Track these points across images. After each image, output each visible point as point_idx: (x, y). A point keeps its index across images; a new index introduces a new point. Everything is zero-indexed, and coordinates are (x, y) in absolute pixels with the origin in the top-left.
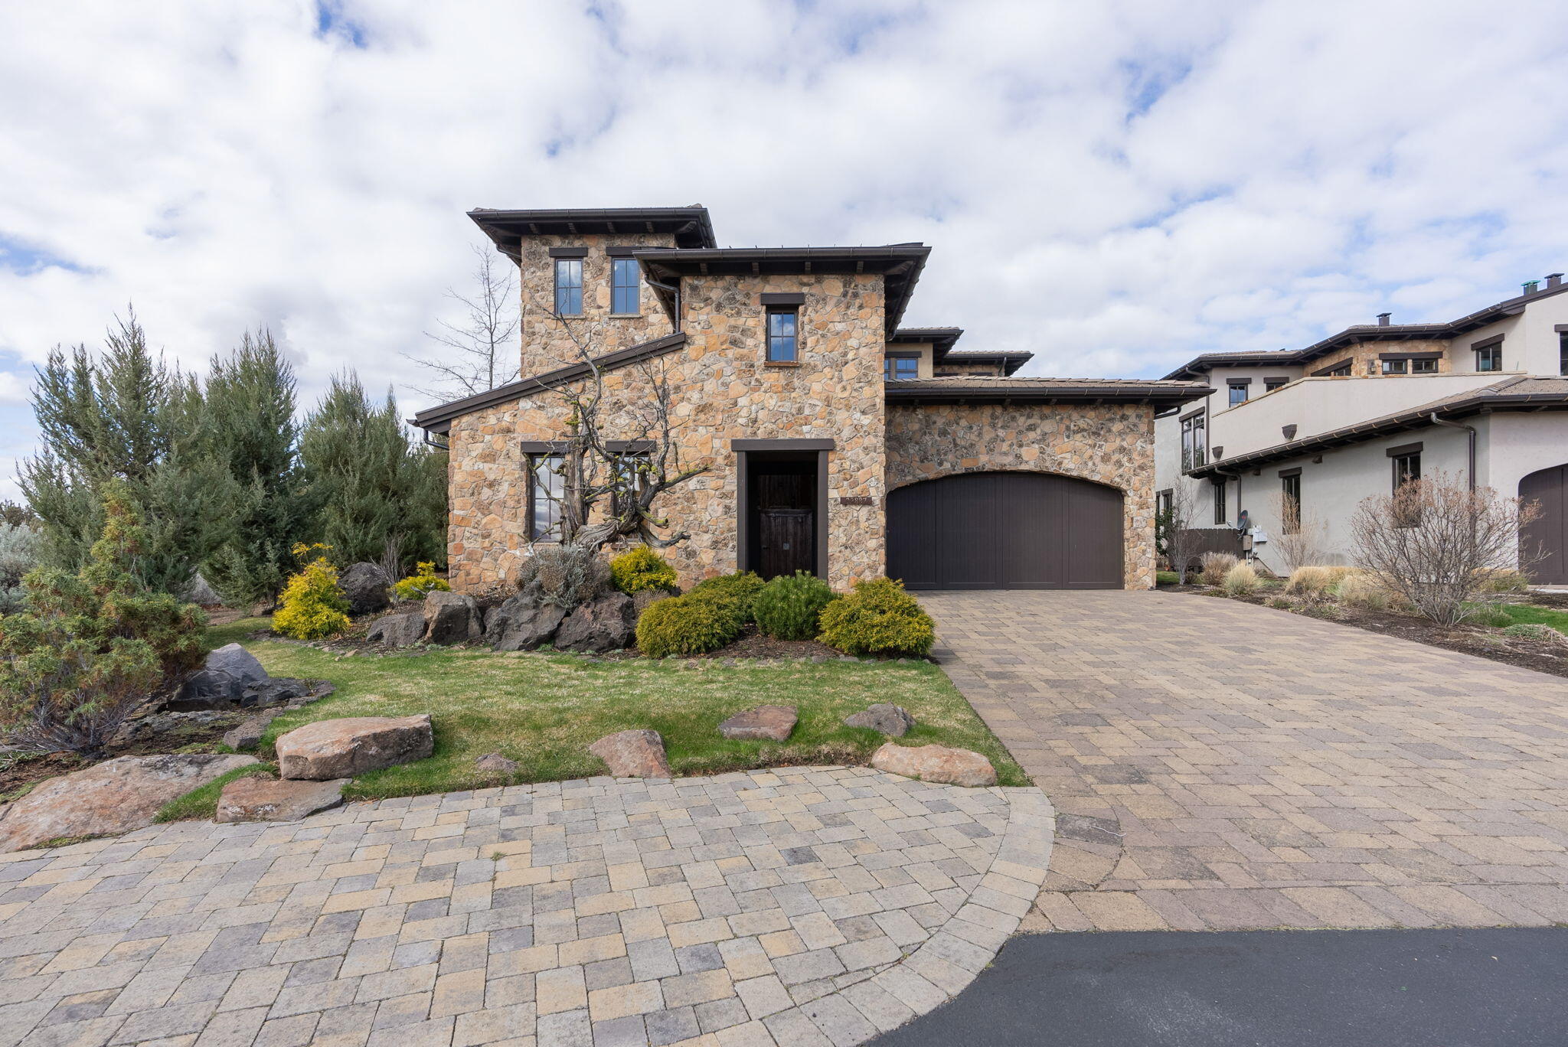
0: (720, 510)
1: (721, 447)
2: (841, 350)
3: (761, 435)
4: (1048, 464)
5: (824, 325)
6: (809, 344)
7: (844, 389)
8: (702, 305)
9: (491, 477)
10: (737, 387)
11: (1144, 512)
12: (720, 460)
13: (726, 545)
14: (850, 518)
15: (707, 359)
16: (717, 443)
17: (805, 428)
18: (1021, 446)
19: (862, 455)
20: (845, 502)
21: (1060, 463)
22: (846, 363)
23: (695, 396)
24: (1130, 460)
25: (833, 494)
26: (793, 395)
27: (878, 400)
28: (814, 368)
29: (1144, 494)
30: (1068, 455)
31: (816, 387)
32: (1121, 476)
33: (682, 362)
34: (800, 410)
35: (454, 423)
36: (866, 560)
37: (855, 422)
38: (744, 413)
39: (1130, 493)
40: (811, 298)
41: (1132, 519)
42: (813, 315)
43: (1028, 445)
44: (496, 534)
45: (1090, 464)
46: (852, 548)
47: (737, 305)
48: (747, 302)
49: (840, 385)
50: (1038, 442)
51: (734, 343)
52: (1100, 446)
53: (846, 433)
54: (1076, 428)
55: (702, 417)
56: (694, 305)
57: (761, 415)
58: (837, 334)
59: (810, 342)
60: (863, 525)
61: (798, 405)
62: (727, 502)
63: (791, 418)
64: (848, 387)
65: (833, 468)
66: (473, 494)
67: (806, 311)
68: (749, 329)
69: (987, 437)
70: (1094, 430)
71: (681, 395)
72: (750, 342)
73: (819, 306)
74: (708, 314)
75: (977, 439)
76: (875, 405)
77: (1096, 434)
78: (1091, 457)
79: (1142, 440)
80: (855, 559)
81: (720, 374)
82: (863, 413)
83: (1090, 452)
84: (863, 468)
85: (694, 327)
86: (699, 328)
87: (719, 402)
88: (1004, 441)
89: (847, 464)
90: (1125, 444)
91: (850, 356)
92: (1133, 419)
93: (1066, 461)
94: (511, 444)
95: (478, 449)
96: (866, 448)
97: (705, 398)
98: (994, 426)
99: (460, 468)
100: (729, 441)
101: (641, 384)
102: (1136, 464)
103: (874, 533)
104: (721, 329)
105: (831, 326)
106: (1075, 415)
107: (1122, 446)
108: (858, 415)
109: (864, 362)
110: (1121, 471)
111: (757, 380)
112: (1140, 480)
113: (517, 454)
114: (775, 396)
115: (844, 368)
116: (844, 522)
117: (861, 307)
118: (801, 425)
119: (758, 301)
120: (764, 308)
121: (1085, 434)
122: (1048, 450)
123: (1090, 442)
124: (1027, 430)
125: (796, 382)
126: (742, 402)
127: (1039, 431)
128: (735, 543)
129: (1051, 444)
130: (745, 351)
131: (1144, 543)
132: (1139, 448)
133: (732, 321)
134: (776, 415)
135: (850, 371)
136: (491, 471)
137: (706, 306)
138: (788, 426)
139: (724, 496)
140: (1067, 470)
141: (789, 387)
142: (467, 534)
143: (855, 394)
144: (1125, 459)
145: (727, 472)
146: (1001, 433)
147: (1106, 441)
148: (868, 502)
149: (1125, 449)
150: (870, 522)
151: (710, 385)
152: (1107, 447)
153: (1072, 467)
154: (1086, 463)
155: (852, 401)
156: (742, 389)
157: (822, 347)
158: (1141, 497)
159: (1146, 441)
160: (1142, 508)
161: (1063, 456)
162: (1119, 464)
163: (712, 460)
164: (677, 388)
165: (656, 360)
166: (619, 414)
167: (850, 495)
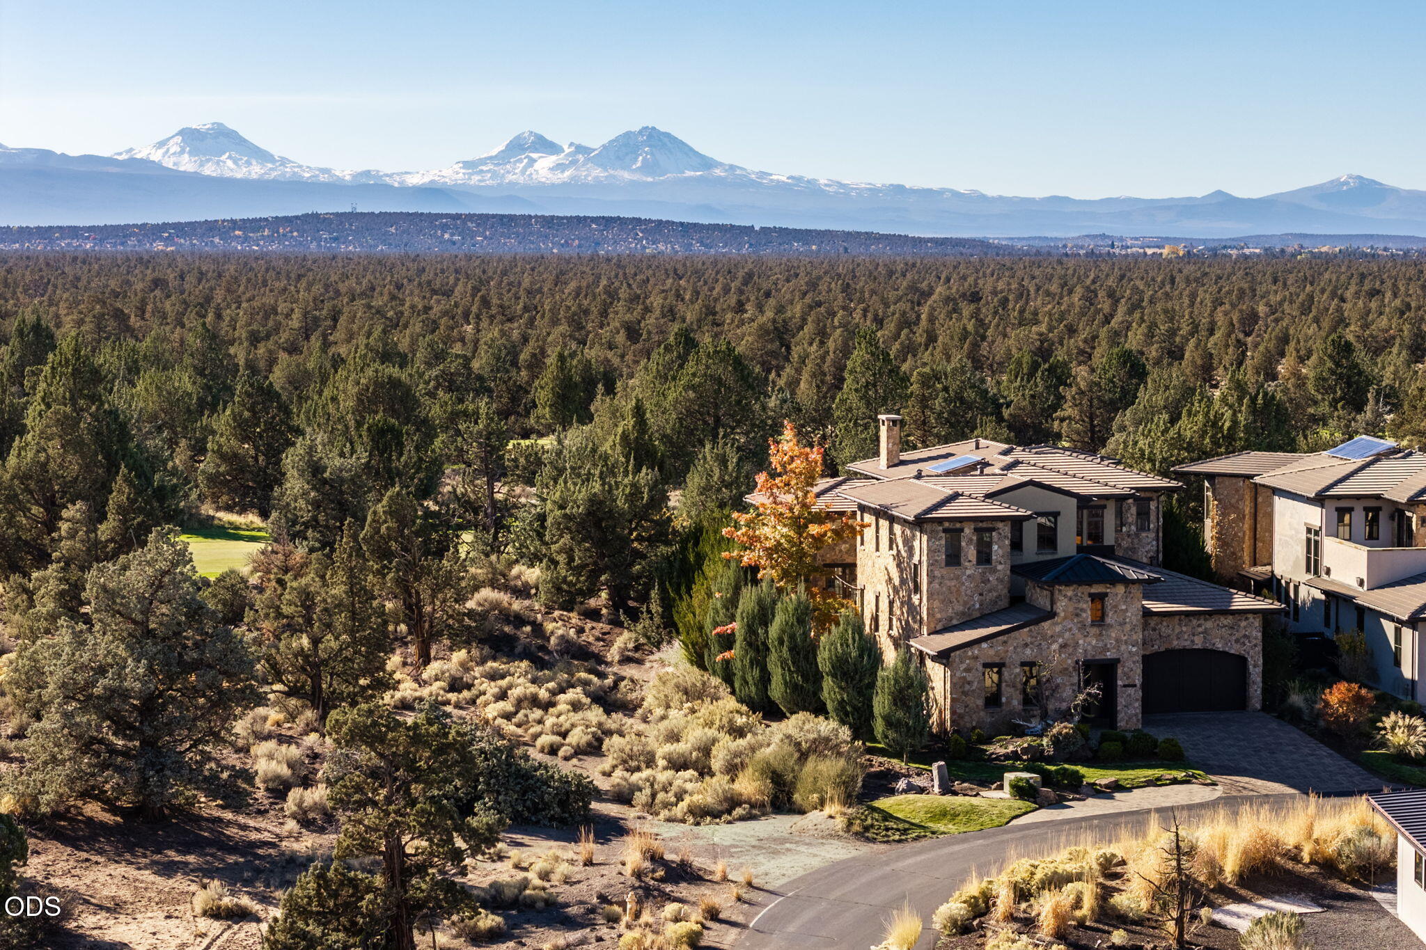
0: (1071, 691)
1: (1071, 662)
2: (1124, 617)
3: (1089, 657)
4: (1208, 644)
5: (1116, 606)
6: (1110, 615)
7: (1125, 635)
8: (1063, 598)
9: (969, 679)
10: (1078, 635)
11: (1257, 669)
12: (1071, 669)
14: (1127, 693)
15: (1065, 622)
16: (1069, 661)
17: (1108, 653)
18: (1194, 635)
19: (1132, 665)
20: (1125, 686)
21: (1214, 644)
22: (1126, 623)
23: (1060, 640)
24: (1250, 641)
25: (1120, 683)
26: (1103, 638)
27: (1139, 640)
28: (1112, 626)
29: (1256, 659)
30: (1218, 640)
31: (1113, 634)
32: (1244, 650)
33: (1054, 623)
34: (1105, 645)
36: (1133, 711)
37: (1129, 650)
38: (1081, 647)
39: (1250, 659)
40: (1111, 594)
41: (1251, 673)
42: (1112, 602)
43: (1197, 634)
44: (971, 706)
45: (1229, 644)
46: (1128, 706)
47: (1078, 598)
48: (1083, 596)
49: (1123, 633)
50: (1203, 631)
51: (1077, 615)
52: (1235, 635)
53: (1125, 656)
54: (1222, 625)
55: (1062, 649)
56: (1058, 594)
57: (1089, 648)
58: (1122, 609)
59: (1110, 613)
60: (1132, 696)
61: (1104, 643)
62: (1074, 687)
63: (1102, 649)
64: (1127, 634)
65: (1119, 671)
66: (961, 688)
67: (1109, 596)
68: (1084, 609)
69: (1177, 631)
70: (1232, 626)
71: (1053, 639)
72: (1084, 615)
73: (1114, 595)
74: (1066, 602)
75: (1171, 632)
76: (1138, 642)
77: (1232, 628)
78: (1230, 641)
79: (1256, 628)
80: (1129, 711)
81: (1070, 629)
82: (1134, 646)
83: (1229, 638)
84: (1132, 670)
85: (1059, 608)
86: (1061, 607)
87: (1071, 642)
88: (1185, 633)
89: (1126, 668)
90: (1247, 633)
91: (1128, 620)
92: (1251, 620)
93: (1217, 643)
94: (978, 664)
95: (963, 666)
96: (1134, 662)
97: (1064, 640)
98: (1180, 625)
99: (955, 676)
100: (1075, 659)
101: (1036, 634)
102: (1253, 644)
103: (1137, 699)
104: (1071, 609)
105: (1119, 606)
106: (1222, 619)
108: (1130, 646)
109: (1134, 623)
110: (1244, 647)
111: (1087, 631)
112: (1254, 652)
113: (981, 668)
114: (1095, 639)
115: (1125, 626)
116: (1124, 695)
117: (1132, 598)
118: (1106, 652)
119: (1088, 596)
120: (1090, 598)
121: (1227, 628)
122: (1208, 637)
123: (1229, 633)
124: (1197, 627)
125: (1104, 632)
126: (1081, 642)
127: (1203, 627)
129: (1209, 634)
130: (1082, 618)
131: (1257, 686)
132: (1254, 635)
133: (1076, 605)
134: (1095, 648)
135: (1128, 627)
136: (969, 677)
137: (1065, 598)
138: (1101, 652)
139: (1072, 685)
140: (1218, 648)
141: (1101, 634)
142: (959, 706)
143: (1129, 637)
144: (1247, 641)
145: (1074, 674)
146: (1184, 629)
147: (1237, 631)
148: (1135, 686)
149: (1247, 636)
150: (1135, 694)
151: (1067, 635)
152: (1238, 635)
153: (1220, 646)
154: (1227, 644)
155: (1128, 641)
156: (1081, 636)
157: (1115, 616)
158: (1255, 661)
159: (1257, 631)
160: (1255, 667)
161: (1215, 640)
162: (1244, 644)
163: (1067, 669)
164: (1052, 636)
165: (1042, 624)
166: (1027, 649)
167: (1127, 683)
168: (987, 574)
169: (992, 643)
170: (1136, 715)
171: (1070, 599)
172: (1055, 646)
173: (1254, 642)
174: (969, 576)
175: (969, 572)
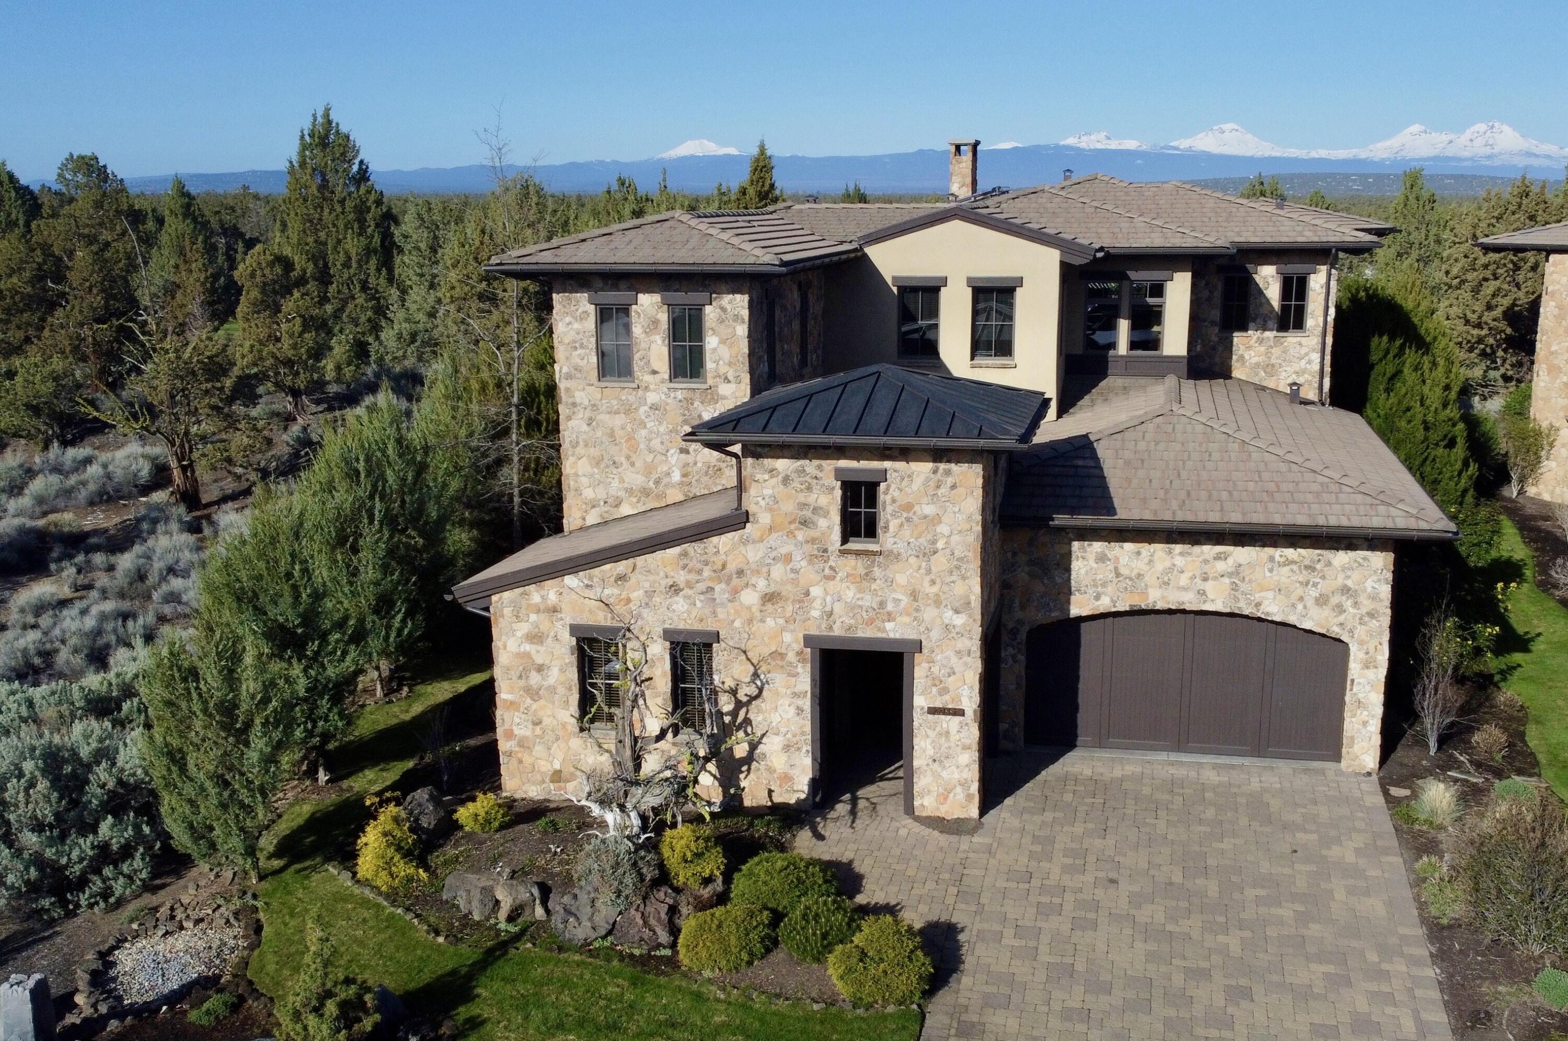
0: (792, 711)
1: (792, 641)
2: (929, 537)
3: (838, 631)
4: (1242, 604)
5: (908, 507)
6: (891, 529)
7: (933, 582)
8: (766, 477)
9: (539, 660)
10: (808, 573)
11: (1371, 674)
12: (791, 657)
13: (799, 749)
14: (938, 729)
15: (774, 539)
16: (787, 637)
17: (889, 626)
18: (1205, 579)
19: (954, 659)
20: (933, 711)
21: (1258, 605)
22: (935, 553)
23: (761, 584)
24: (1356, 604)
25: (920, 702)
26: (874, 586)
27: (973, 598)
28: (898, 556)
29: (1372, 650)
30: (1270, 594)
31: (901, 579)
32: (1341, 624)
33: (745, 542)
34: (882, 604)
35: (494, 598)
36: (956, 776)
37: (946, 621)
38: (817, 604)
39: (1353, 648)
40: (894, 475)
41: (1353, 681)
42: (896, 494)
43: (1215, 579)
44: (547, 721)
45: (1300, 607)
46: (941, 762)
47: (807, 478)
48: (820, 475)
49: (927, 579)
50: (1230, 575)
51: (805, 523)
52: (1315, 585)
53: (935, 634)
54: (1282, 560)
55: (769, 606)
56: (758, 477)
57: (838, 608)
58: (925, 517)
59: (892, 528)
60: (954, 737)
61: (879, 599)
62: (800, 702)
63: (872, 614)
64: (938, 581)
65: (918, 674)
66: (520, 677)
67: (888, 489)
68: (821, 508)
69: (1160, 568)
70: (1307, 562)
71: (745, 579)
72: (822, 523)
73: (905, 483)
74: (773, 487)
75: (1146, 568)
76: (969, 603)
77: (1310, 568)
78: (1301, 599)
79: (1375, 578)
80: (944, 774)
81: (788, 558)
82: (957, 612)
83: (1300, 591)
84: (954, 673)
85: (757, 503)
86: (763, 503)
87: (788, 590)
88: (1182, 572)
89: (935, 669)
90: (1349, 583)
91: (940, 545)
92: (1363, 551)
93: (1266, 603)
94: (558, 625)
95: (523, 628)
96: (958, 652)
97: (772, 585)
98: (1170, 552)
99: (505, 648)
100: (801, 636)
101: (699, 566)
102: (1364, 610)
103: (966, 748)
104: (788, 507)
105: (916, 508)
106: (1282, 543)
107: (1345, 586)
108: (949, 614)
109: (957, 553)
110: (1342, 618)
111: (831, 568)
112: (1367, 632)
113: (566, 634)
114: (852, 587)
115: (933, 558)
116: (932, 734)
117: (954, 487)
118: (883, 621)
119: (831, 475)
120: (839, 483)
121: (1295, 567)
122: (1243, 587)
123: (1301, 579)
124: (1215, 559)
125: (877, 572)
126: (816, 591)
127: (1230, 561)
128: (809, 748)
129: (1247, 579)
130: (815, 534)
131: (1365, 713)
132: (1369, 590)
133: (801, 498)
134: (852, 608)
135: (940, 562)
136: (539, 654)
137: (772, 477)
138: (871, 622)
139: (795, 695)
140: (1268, 614)
141: (867, 577)
142: (517, 720)
143: (945, 588)
144: (1349, 603)
145: (800, 670)
146: (1180, 562)
147: (1323, 577)
148: (960, 713)
149: (1349, 589)
150: (962, 735)
151: (778, 571)
152: (1324, 587)
153: (1274, 610)
154: (1293, 606)
155: (943, 597)
156: (815, 577)
157: (907, 532)
158: (1367, 653)
159: (1379, 580)
160: (1368, 668)
161: (1262, 594)
162: (1340, 609)
163: (782, 656)
164: (740, 573)
165: (715, 540)
166: (676, 599)
167: (938, 704)
168: (696, 404)
169: (591, 578)
170: (964, 784)
171: (786, 480)
172: (750, 598)
173: (1367, 605)
174: (654, 407)
175: (652, 397)
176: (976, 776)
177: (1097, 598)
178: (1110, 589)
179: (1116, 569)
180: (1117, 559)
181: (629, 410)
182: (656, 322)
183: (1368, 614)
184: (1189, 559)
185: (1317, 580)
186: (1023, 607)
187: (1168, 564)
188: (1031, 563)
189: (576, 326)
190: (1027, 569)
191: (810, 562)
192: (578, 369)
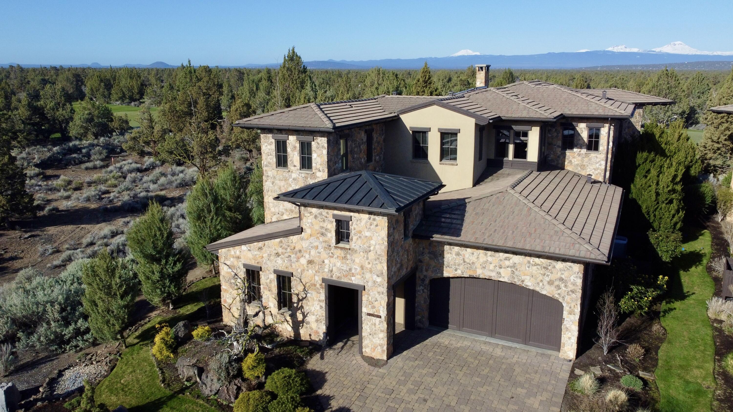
0: (318, 306)
1: (318, 279)
2: (368, 245)
3: (334, 278)
4: (516, 280)
5: (360, 232)
7: (369, 263)
8: (309, 215)
10: (324, 255)
11: (572, 317)
12: (318, 286)
13: (321, 322)
14: (371, 322)
15: (312, 239)
16: (317, 278)
17: (353, 278)
18: (501, 268)
19: (377, 295)
20: (369, 315)
21: (523, 281)
22: (370, 251)
23: (307, 256)
24: (566, 286)
25: (364, 310)
26: (347, 262)
27: (384, 271)
28: (356, 251)
29: (572, 307)
30: (528, 278)
31: (357, 260)
32: (559, 294)
33: (302, 239)
34: (350, 270)
35: (220, 251)
36: (378, 342)
37: (374, 279)
38: (327, 266)
39: (565, 305)
40: (355, 219)
41: (564, 319)
42: (355, 226)
43: (505, 268)
44: (237, 298)
45: (541, 284)
46: (373, 335)
47: (323, 217)
48: (328, 216)
49: (367, 261)
50: (511, 267)
51: (323, 234)
52: (548, 276)
53: (370, 284)
54: (533, 263)
55: (310, 265)
56: (306, 214)
57: (334, 269)
58: (366, 237)
59: (354, 239)
60: (377, 326)
61: (349, 267)
62: (321, 304)
63: (347, 273)
64: (371, 263)
65: (364, 298)
66: (228, 281)
67: (352, 223)
68: (328, 229)
69: (482, 260)
70: (545, 266)
71: (302, 254)
72: (329, 235)
73: (358, 222)
74: (311, 219)
75: (476, 260)
76: (382, 273)
77: (546, 268)
78: (542, 281)
79: (575, 276)
80: (374, 340)
81: (317, 247)
82: (378, 276)
83: (541, 278)
84: (377, 301)
85: (306, 225)
86: (308, 225)
87: (316, 260)
88: (491, 263)
89: (370, 298)
90: (563, 276)
91: (372, 248)
93: (526, 281)
94: (240, 263)
95: (228, 263)
96: (379, 293)
97: (311, 257)
98: (486, 255)
99: (223, 270)
100: (321, 278)
101: (286, 247)
102: (569, 289)
103: (382, 331)
104: (317, 227)
105: (363, 233)
107: (561, 278)
108: (375, 276)
109: (378, 252)
110: (559, 291)
111: (332, 253)
112: (571, 299)
113: (242, 267)
114: (339, 261)
115: (369, 253)
116: (369, 324)
117: (377, 226)
118: (351, 276)
119: (332, 216)
120: (334, 220)
121: (539, 267)
122: (517, 273)
123: (542, 272)
124: (505, 259)
125: (348, 257)
126: (326, 261)
127: (511, 261)
128: (325, 322)
129: (518, 270)
130: (326, 239)
131: (570, 334)
132: (572, 280)
133: (322, 224)
134: (340, 270)
135: (372, 255)
137: (311, 215)
138: (346, 276)
139: (320, 301)
140: (527, 286)
141: (345, 258)
142: (228, 296)
143: (374, 266)
144: (563, 285)
145: (321, 291)
146: (490, 259)
147: (552, 273)
148: (380, 317)
149: (563, 279)
150: (380, 326)
151: (313, 252)
152: (553, 277)
153: (529, 284)
154: (538, 283)
155: (373, 269)
156: (326, 256)
157: (359, 242)
158: (570, 308)
159: (577, 277)
160: (571, 314)
161: (525, 277)
162: (558, 287)
163: (315, 285)
164: (300, 251)
165: (291, 237)
166: (278, 258)
167: (371, 312)
168: (309, 179)
169: (250, 247)
170: (381, 345)
171: (316, 217)
172: (303, 261)
173: (571, 287)
174: (294, 179)
175: (294, 175)
176: (386, 343)
177: (456, 270)
178: (461, 267)
179: (464, 259)
180: (464, 255)
181: (286, 180)
182: (295, 147)
183: (571, 291)
184: (494, 258)
185: (549, 274)
186: (427, 271)
187: (485, 259)
188: (429, 253)
189: (269, 147)
190: (428, 255)
191: (325, 250)
192: (269, 163)
